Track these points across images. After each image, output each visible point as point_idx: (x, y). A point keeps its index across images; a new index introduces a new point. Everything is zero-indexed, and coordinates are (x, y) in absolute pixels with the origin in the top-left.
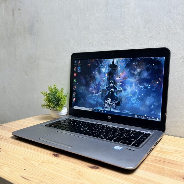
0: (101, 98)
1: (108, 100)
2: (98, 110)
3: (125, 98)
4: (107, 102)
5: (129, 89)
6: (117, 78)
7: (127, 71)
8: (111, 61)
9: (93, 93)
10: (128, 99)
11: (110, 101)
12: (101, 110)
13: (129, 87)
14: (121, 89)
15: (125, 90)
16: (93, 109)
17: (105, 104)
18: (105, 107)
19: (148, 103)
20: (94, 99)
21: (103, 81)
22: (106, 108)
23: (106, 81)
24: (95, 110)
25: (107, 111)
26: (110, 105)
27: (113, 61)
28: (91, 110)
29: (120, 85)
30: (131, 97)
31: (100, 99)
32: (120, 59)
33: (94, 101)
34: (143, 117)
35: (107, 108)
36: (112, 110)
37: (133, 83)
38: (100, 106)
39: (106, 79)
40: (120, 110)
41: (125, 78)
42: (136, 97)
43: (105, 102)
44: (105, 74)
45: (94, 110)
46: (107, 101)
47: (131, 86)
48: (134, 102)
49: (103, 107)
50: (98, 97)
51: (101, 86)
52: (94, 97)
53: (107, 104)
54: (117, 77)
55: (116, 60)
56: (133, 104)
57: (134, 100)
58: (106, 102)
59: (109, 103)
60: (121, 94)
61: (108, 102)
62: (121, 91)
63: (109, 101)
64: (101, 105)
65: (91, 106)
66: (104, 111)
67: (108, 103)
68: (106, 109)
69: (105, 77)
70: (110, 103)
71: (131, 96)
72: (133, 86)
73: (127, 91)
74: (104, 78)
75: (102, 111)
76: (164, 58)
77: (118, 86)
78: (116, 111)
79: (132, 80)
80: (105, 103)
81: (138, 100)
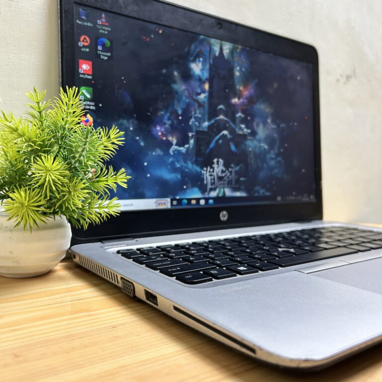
0: (194, 159)
1: (215, 166)
2: (189, 200)
3: (254, 153)
4: (213, 172)
5: (261, 132)
6: (235, 101)
7: (254, 82)
8: (215, 45)
9: (171, 144)
10: (261, 156)
11: (221, 167)
12: (198, 200)
13: (261, 126)
14: (245, 130)
15: (254, 133)
16: (172, 200)
17: (209, 178)
18: (209, 186)
20: (173, 164)
21: (196, 105)
22: (211, 190)
23: (206, 106)
24: (180, 201)
25: (216, 199)
26: (220, 178)
28: (165, 204)
29: (244, 121)
30: (266, 152)
31: (193, 163)
32: (236, 45)
33: (175, 170)
35: (215, 189)
36: (228, 193)
37: (267, 117)
38: (194, 185)
39: (206, 100)
40: (247, 190)
41: (251, 101)
42: (276, 150)
43: (207, 171)
44: (201, 81)
45: (175, 203)
46: (213, 168)
47: (265, 123)
48: (272, 163)
49: (203, 189)
50: (185, 157)
51: (193, 120)
52: (171, 160)
53: (214, 179)
54: (235, 97)
56: (271, 169)
57: (272, 159)
58: (210, 172)
59: (220, 174)
60: (246, 145)
61: (216, 169)
62: (244, 137)
63: (219, 167)
64: (197, 182)
65: (163, 189)
66: (207, 200)
67: (217, 174)
68: (213, 194)
69: (203, 91)
70: (223, 172)
71: (265, 149)
72: (268, 122)
73: (257, 137)
74: (199, 94)
75: (202, 202)
77: (238, 121)
78: (238, 194)
79: (262, 107)
80: (208, 174)
81: (279, 159)
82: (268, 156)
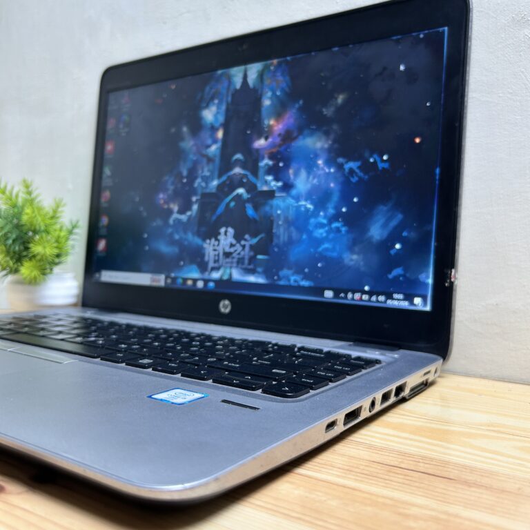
0: (196, 229)
1: (222, 237)
2: (185, 280)
3: (287, 221)
4: (218, 245)
5: (302, 183)
6: (261, 143)
7: (297, 106)
8: (237, 74)
9: (170, 212)
10: (300, 222)
11: (231, 240)
12: (195, 281)
13: (303, 174)
14: (273, 183)
15: (287, 187)
16: (167, 278)
17: (212, 253)
18: (211, 264)
19: (376, 231)
20: (171, 235)
21: (205, 160)
22: (213, 269)
23: (217, 160)
24: (174, 279)
25: (219, 282)
26: (227, 255)
27: (245, 77)
28: (160, 280)
29: (271, 170)
30: (307, 215)
31: (194, 234)
32: (269, 62)
33: (173, 242)
34: (357, 296)
35: (217, 269)
36: (237, 275)
37: (316, 156)
38: (192, 262)
39: (218, 153)
40: (267, 273)
41: (288, 137)
42: (331, 211)
43: (210, 244)
44: (213, 129)
45: (169, 281)
46: (219, 241)
47: (310, 167)
48: (320, 233)
49: (203, 267)
50: (185, 226)
51: (199, 180)
52: (170, 230)
53: (218, 255)
54: (259, 137)
55: (254, 70)
56: (319, 242)
57: (322, 226)
58: (214, 245)
59: (228, 249)
60: (272, 207)
61: (222, 242)
62: (271, 194)
63: (226, 237)
64: (197, 258)
65: (160, 264)
66: (206, 281)
67: (224, 249)
68: (216, 275)
69: (215, 141)
70: (232, 245)
71: (307, 210)
72: (317, 166)
73: (294, 192)
74: (209, 146)
75: (200, 284)
76: (443, 32)
77: (261, 172)
78: (252, 279)
79: (315, 143)
80: (211, 248)
81: (335, 225)
82: (312, 221)
